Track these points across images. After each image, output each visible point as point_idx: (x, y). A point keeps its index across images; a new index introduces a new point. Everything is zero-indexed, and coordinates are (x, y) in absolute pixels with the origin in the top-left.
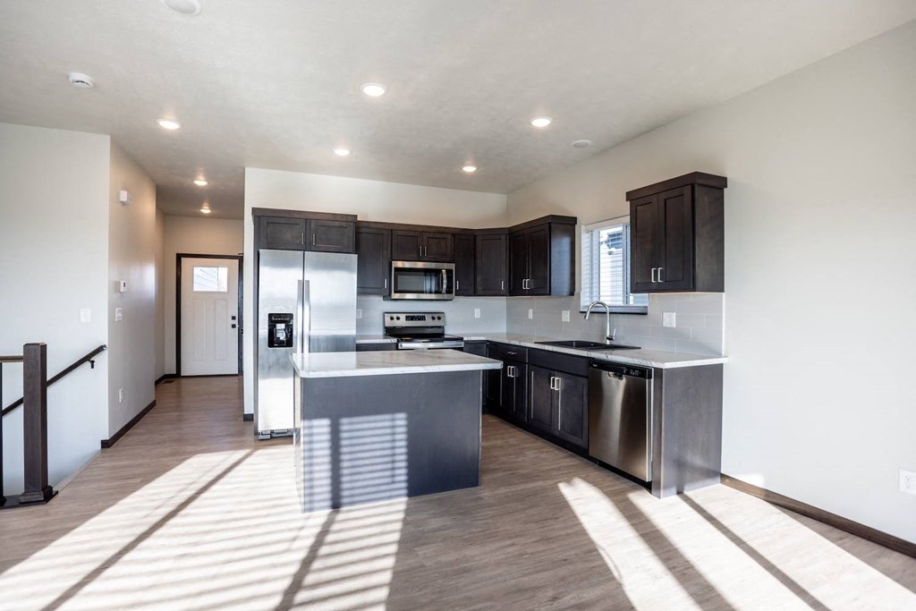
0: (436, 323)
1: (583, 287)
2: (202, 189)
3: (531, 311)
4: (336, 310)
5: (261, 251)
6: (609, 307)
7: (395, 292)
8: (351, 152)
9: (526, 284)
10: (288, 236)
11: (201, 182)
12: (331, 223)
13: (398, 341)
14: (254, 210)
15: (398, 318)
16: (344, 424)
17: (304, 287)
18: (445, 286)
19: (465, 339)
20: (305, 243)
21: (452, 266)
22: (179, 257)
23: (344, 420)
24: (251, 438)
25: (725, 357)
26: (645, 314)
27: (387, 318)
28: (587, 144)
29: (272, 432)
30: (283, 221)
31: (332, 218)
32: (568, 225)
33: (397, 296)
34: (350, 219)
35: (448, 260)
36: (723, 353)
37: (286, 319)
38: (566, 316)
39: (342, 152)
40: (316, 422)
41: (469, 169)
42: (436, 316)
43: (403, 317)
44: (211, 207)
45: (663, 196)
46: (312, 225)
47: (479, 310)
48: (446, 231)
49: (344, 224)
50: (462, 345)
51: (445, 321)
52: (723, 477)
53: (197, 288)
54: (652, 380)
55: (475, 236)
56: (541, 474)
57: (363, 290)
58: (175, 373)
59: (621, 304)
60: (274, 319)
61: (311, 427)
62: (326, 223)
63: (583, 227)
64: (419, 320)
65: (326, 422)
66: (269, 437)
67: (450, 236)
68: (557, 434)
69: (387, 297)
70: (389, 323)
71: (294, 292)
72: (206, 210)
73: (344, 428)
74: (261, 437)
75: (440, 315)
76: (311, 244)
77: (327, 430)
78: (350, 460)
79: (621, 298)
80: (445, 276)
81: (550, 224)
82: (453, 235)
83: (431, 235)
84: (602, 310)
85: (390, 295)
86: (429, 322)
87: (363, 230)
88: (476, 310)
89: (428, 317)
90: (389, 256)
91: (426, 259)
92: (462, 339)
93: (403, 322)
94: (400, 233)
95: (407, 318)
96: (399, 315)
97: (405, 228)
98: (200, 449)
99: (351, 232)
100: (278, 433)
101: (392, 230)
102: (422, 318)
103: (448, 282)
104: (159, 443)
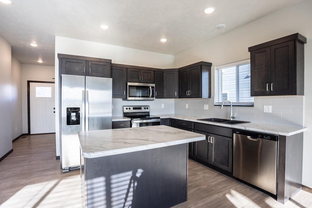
0: (147, 110)
1: (215, 94)
2: (35, 48)
3: (187, 105)
4: (102, 104)
5: (62, 75)
6: (232, 103)
7: (129, 97)
8: (109, 28)
9: (188, 93)
10: (77, 69)
11: (34, 45)
12: (99, 63)
13: (131, 120)
14: (59, 55)
15: (130, 109)
16: (113, 179)
17: (85, 95)
18: (151, 94)
19: (161, 118)
20: (86, 72)
21: (154, 85)
22: (29, 82)
23: (113, 177)
24: (59, 171)
25: (305, 128)
26: (253, 106)
27: (125, 108)
28: (223, 26)
29: (70, 168)
30: (74, 61)
31: (99, 60)
32: (207, 66)
33: (130, 98)
34: (108, 61)
35: (152, 82)
36: (303, 126)
37: (76, 110)
38: (206, 107)
39: (105, 27)
40: (96, 180)
41: (164, 40)
42: (146, 107)
43: (132, 108)
44: (43, 60)
45: (274, 47)
46: (90, 63)
47: (163, 104)
48: (151, 69)
49: (105, 64)
50: (159, 120)
51: (150, 110)
52: (303, 187)
53: (37, 96)
54: (278, 141)
55: (163, 72)
56: (213, 188)
57: (114, 96)
58: (27, 133)
59: (235, 101)
60: (70, 110)
61: (92, 184)
62: (96, 63)
63: (215, 67)
64: (139, 109)
65: (102, 179)
66: (68, 170)
67: (152, 72)
68: (212, 164)
69: (125, 99)
70: (126, 111)
71: (80, 97)
72: (40, 61)
73: (113, 181)
74: (64, 171)
75: (147, 107)
76: (89, 72)
77: (103, 184)
78: (118, 200)
79: (235, 99)
80: (151, 90)
81: (201, 65)
82: (154, 71)
83: (144, 71)
84: (229, 104)
85: (126, 98)
86: (143, 110)
87: (113, 68)
88: (162, 104)
89: (143, 108)
90: (126, 80)
91: (142, 82)
92: (159, 118)
93: (132, 110)
94: (131, 70)
95: (134, 109)
96: (130, 107)
97: (133, 67)
98: (29, 181)
99: (108, 68)
100: (73, 168)
101: (127, 68)
102: (140, 108)
103: (152, 92)
104: (6, 178)
